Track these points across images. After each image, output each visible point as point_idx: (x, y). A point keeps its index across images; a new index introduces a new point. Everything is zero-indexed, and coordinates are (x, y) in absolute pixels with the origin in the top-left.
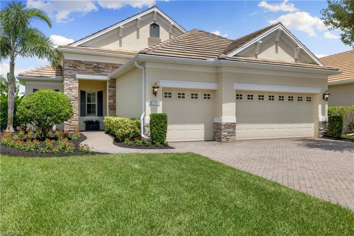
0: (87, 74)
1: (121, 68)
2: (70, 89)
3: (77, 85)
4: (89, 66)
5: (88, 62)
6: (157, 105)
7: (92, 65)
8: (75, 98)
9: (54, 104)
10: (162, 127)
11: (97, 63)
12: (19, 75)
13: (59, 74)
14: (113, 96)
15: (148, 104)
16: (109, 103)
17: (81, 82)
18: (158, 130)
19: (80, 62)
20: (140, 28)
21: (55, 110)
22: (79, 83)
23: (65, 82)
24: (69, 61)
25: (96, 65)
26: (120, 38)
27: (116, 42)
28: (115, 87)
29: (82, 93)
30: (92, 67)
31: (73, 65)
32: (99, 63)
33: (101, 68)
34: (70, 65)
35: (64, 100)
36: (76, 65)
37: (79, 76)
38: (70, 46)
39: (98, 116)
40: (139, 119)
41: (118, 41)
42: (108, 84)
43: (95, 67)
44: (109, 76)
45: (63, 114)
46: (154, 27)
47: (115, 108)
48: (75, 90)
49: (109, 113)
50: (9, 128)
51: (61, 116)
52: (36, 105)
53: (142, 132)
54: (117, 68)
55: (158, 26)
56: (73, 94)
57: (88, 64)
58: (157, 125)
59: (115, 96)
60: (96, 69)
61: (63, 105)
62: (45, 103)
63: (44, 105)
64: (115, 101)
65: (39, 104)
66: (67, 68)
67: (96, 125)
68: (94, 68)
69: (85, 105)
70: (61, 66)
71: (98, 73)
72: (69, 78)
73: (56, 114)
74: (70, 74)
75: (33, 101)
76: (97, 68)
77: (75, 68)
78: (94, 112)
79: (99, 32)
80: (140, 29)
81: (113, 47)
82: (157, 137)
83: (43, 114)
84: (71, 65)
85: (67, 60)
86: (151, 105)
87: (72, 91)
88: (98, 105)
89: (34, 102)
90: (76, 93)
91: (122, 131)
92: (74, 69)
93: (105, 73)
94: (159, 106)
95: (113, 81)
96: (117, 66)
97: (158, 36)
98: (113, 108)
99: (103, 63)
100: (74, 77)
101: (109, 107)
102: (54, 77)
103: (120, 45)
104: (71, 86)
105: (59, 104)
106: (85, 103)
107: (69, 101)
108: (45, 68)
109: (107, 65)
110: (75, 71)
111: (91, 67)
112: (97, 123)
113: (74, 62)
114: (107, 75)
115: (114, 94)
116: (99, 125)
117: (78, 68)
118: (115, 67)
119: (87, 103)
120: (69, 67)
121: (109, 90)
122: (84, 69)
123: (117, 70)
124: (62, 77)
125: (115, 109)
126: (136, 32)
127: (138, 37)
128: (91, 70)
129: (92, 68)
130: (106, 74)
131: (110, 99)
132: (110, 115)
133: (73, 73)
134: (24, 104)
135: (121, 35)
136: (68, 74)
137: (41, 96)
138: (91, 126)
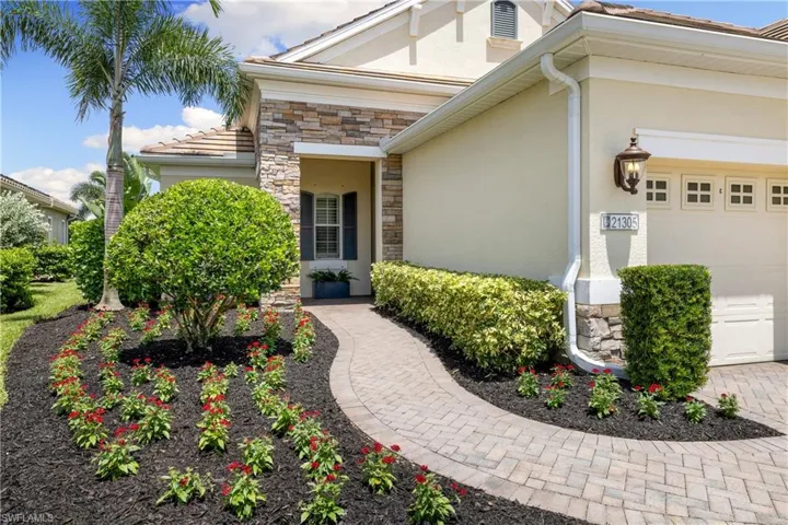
0: (323, 140)
1: (420, 123)
2: (278, 185)
3: (297, 172)
4: (329, 119)
5: (325, 106)
6: (629, 230)
7: (336, 115)
8: (292, 210)
9: (233, 229)
10: (690, 325)
11: (351, 109)
12: (142, 152)
13: (246, 148)
14: (395, 205)
15: (595, 222)
16: (384, 224)
17: (307, 163)
18: (676, 338)
19: (303, 106)
20: (466, 11)
21: (236, 251)
22: (301, 166)
23: (265, 164)
24: (274, 103)
25: (347, 114)
26: (411, 42)
27: (401, 51)
28: (401, 179)
29: (306, 198)
30: (338, 119)
31: (284, 114)
32: (355, 111)
33: (363, 123)
34: (276, 116)
35: (268, 215)
36: (293, 117)
37: (302, 148)
38: (278, 60)
39: (345, 258)
40: (559, 286)
41: (406, 50)
42: (380, 171)
43: (345, 121)
44: (384, 149)
45: (265, 265)
46: (504, 10)
47: (402, 237)
48: (292, 188)
49: (384, 254)
50: (107, 301)
51: (259, 273)
52: (171, 232)
53: (573, 338)
54: (407, 123)
55: (513, 6)
56: (286, 198)
57: (327, 113)
58: (675, 317)
59: (401, 203)
60: (347, 127)
61: (265, 232)
62: (201, 225)
63: (197, 233)
64: (399, 220)
65: (180, 230)
66: (270, 123)
67: (340, 284)
68: (342, 123)
69: (311, 229)
70: (249, 131)
71: (353, 140)
72: (273, 152)
73: (241, 267)
74: (277, 141)
75: (159, 219)
76: (352, 124)
77: (292, 123)
78: (334, 248)
79: (355, 20)
80: (464, 15)
81: (394, 63)
82: (672, 372)
83: (194, 265)
84: (280, 116)
85: (268, 102)
86: (608, 227)
87: (282, 191)
88: (345, 230)
89: (162, 222)
90: (291, 197)
91: (500, 337)
92: (289, 127)
93: (372, 139)
94: (635, 232)
95: (396, 160)
96: (405, 118)
97: (514, 35)
98: (395, 237)
99: (369, 110)
100: (288, 150)
101: (384, 236)
102: (233, 156)
103: (413, 61)
104: (281, 176)
105: (250, 230)
106: (312, 225)
107: (284, 219)
108: (211, 134)
109: (378, 116)
110: (291, 132)
111: (335, 119)
112: (344, 277)
113: (288, 107)
114: (377, 144)
115: (397, 199)
116: (348, 283)
117: (299, 123)
118: (400, 120)
119: (315, 225)
120: (275, 120)
121: (384, 188)
122: (316, 126)
123: (407, 131)
124: (253, 154)
125: (401, 242)
126: (453, 24)
127: (460, 38)
128: (335, 131)
129: (337, 125)
130: (376, 140)
131: (385, 213)
132: (388, 259)
133: (286, 138)
134: (129, 229)
135: (414, 32)
136: (271, 141)
137: (187, 201)
138: (329, 286)
